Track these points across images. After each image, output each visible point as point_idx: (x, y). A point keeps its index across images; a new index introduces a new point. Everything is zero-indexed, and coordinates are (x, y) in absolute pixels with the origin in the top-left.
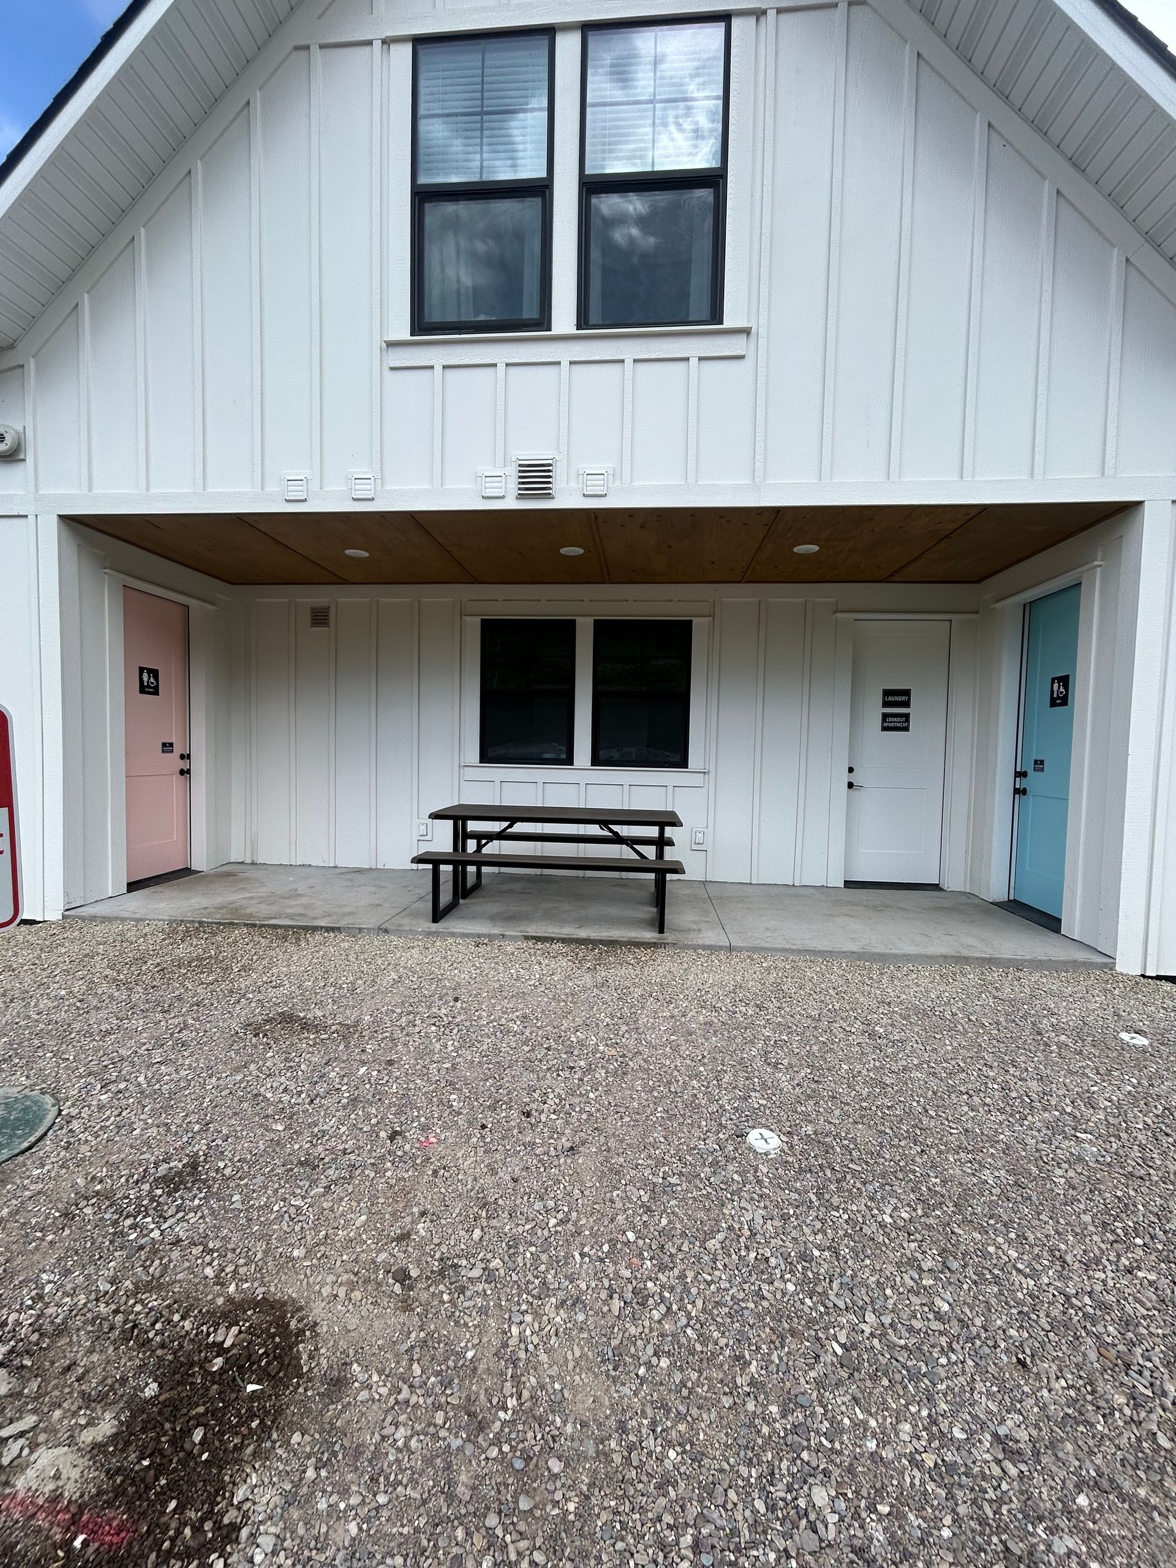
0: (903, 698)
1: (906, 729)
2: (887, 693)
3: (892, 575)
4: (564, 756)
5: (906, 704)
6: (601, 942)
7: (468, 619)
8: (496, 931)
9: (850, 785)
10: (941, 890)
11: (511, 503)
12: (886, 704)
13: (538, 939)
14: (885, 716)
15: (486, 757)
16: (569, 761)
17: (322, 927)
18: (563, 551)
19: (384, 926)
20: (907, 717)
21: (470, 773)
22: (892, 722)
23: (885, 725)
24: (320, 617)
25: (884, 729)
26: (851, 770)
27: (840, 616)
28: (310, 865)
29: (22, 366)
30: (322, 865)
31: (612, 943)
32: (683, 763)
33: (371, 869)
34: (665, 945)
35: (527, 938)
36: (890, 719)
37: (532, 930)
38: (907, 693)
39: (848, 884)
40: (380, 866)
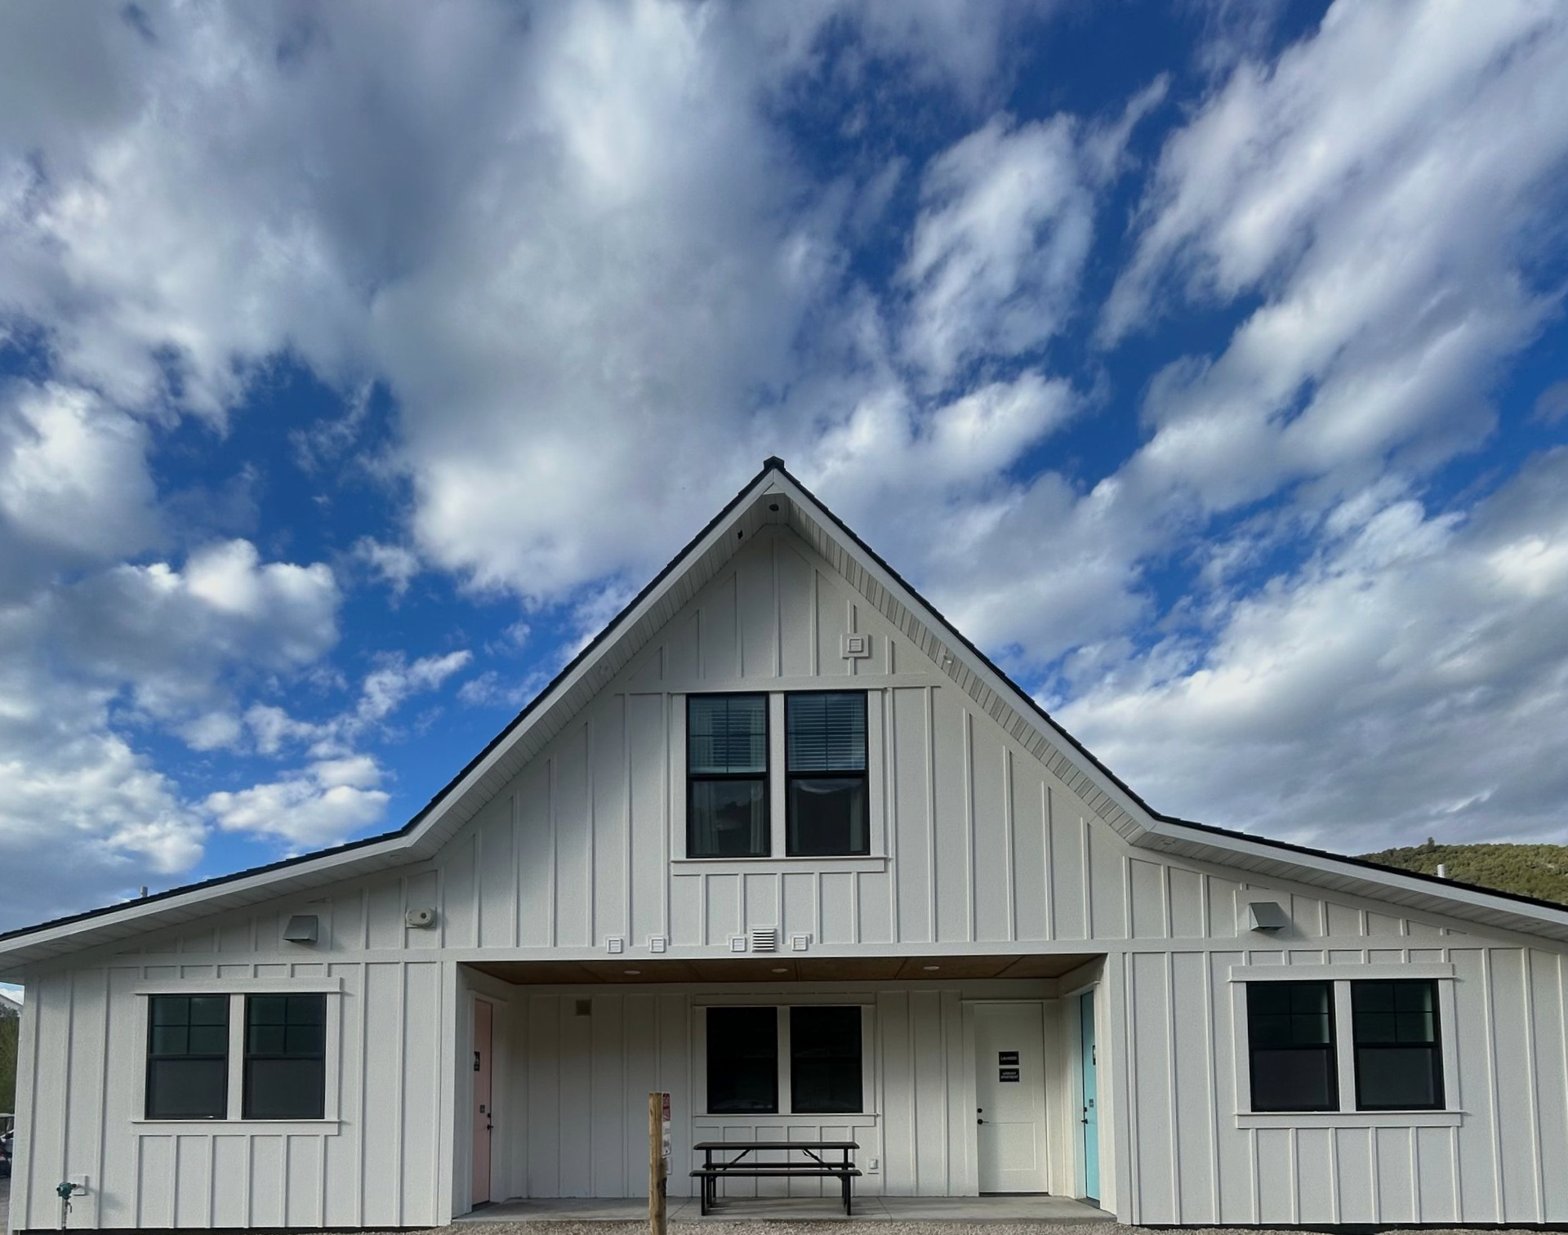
0: (1014, 1058)
1: (1017, 1080)
2: (1002, 1054)
3: (999, 973)
4: (770, 1107)
5: (1016, 1062)
6: (813, 1221)
7: (697, 1008)
8: (745, 1217)
9: (980, 1122)
10: (1049, 1196)
11: (750, 955)
12: (1002, 1063)
13: (772, 1221)
14: (1002, 1071)
15: (712, 1109)
16: (775, 1110)
17: (631, 1221)
18: (774, 970)
19: (672, 1218)
20: (1017, 1071)
21: (700, 1122)
22: (1007, 1075)
23: (1002, 1077)
24: (584, 1008)
25: (1002, 1080)
26: (980, 1111)
27: (963, 1002)
28: (575, 1198)
29: (436, 871)
30: (585, 1196)
31: (819, 1222)
32: (860, 1110)
33: (624, 1198)
34: (851, 1221)
35: (765, 1221)
36: (1006, 1073)
37: (768, 1217)
38: (1016, 1054)
39: (982, 1194)
40: (631, 1196)
